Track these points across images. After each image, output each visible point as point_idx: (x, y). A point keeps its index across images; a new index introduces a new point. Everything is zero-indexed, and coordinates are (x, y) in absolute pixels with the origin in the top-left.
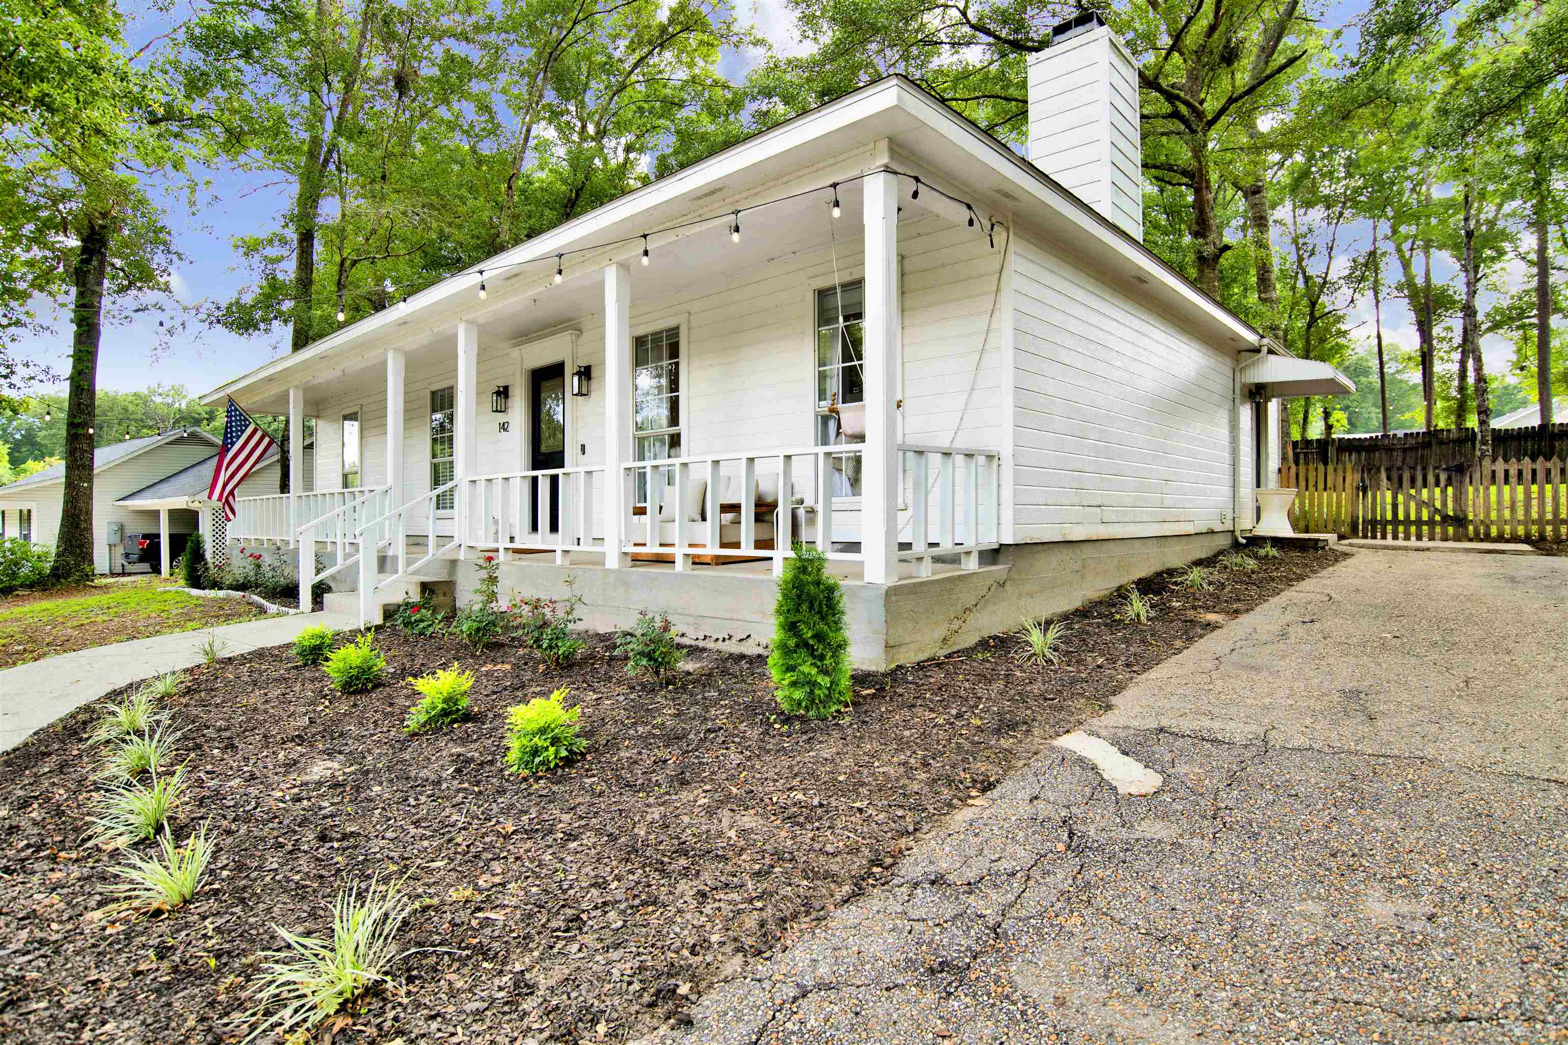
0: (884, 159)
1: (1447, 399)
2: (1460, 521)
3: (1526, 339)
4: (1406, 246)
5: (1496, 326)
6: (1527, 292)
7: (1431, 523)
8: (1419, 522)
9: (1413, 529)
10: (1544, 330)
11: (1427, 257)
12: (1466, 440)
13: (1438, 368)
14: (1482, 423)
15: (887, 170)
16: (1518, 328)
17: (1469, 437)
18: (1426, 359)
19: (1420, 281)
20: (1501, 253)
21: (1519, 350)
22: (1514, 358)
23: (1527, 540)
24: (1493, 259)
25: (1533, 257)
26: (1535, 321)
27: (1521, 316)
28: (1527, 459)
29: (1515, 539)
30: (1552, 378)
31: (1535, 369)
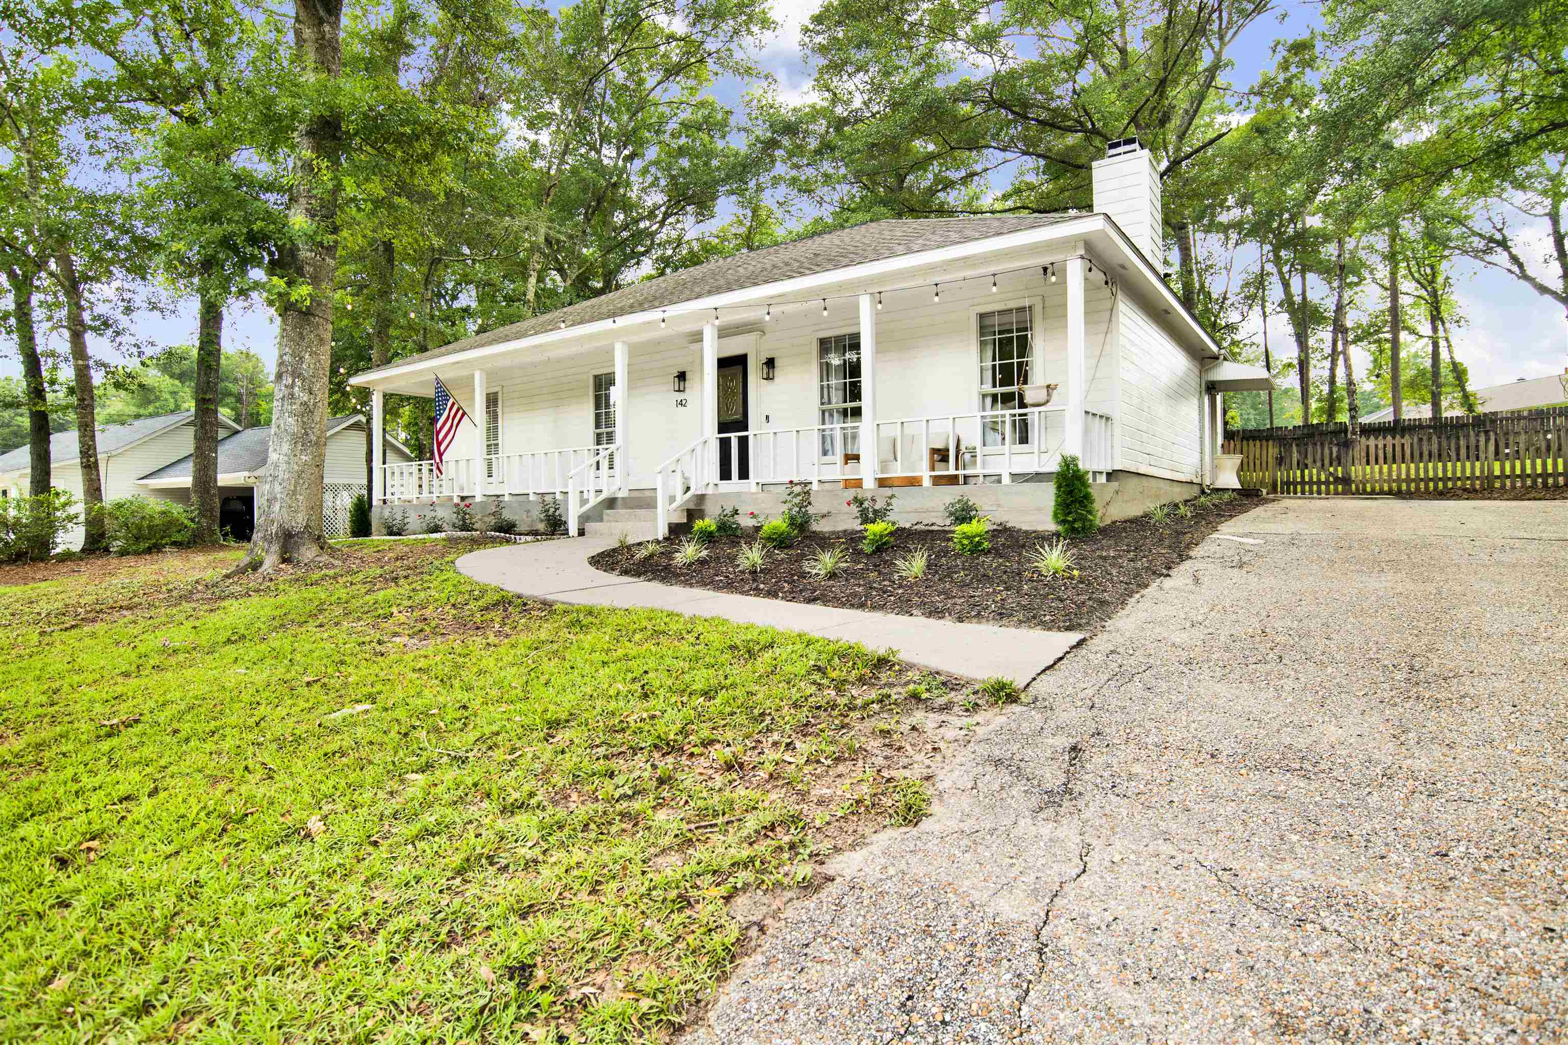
0: (1082, 252)
1: (1319, 400)
2: (1346, 481)
3: (1381, 352)
4: (1286, 269)
5: (1358, 339)
6: (1383, 312)
7: (1327, 483)
8: (1319, 483)
9: (1315, 488)
10: (1395, 343)
11: (1304, 279)
12: (1340, 432)
13: (1313, 374)
14: (1353, 417)
15: (1082, 257)
16: (1375, 342)
17: (1343, 428)
18: (1303, 366)
19: (1298, 299)
20: (1361, 280)
21: (1375, 360)
22: (1371, 366)
23: (1390, 492)
24: (1357, 284)
25: (1387, 283)
26: (1388, 336)
27: (1377, 332)
28: (1389, 437)
29: (1382, 492)
30: (1401, 384)
31: (1388, 377)
